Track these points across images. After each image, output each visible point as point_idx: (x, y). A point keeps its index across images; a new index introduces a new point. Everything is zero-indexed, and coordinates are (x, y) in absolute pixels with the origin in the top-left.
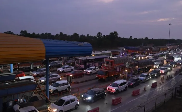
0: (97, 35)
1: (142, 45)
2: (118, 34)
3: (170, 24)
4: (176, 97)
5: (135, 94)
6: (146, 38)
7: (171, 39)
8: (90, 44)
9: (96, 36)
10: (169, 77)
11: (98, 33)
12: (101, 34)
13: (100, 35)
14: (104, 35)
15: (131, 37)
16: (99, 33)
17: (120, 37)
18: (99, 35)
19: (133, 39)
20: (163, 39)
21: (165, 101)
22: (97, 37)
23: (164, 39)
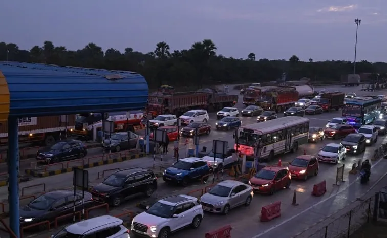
0: (155, 51)
1: (284, 79)
2: (216, 48)
3: (356, 21)
4: (379, 219)
5: (270, 215)
6: (294, 59)
7: (360, 61)
8: (141, 76)
9: (152, 53)
10: (357, 166)
11: (158, 45)
12: (168, 46)
13: (163, 51)
14: (175, 51)
15: (252, 55)
16: (162, 45)
17: (220, 57)
18: (161, 49)
19: (257, 62)
20: (339, 62)
21: (348, 233)
22: (156, 57)
23: (342, 62)
